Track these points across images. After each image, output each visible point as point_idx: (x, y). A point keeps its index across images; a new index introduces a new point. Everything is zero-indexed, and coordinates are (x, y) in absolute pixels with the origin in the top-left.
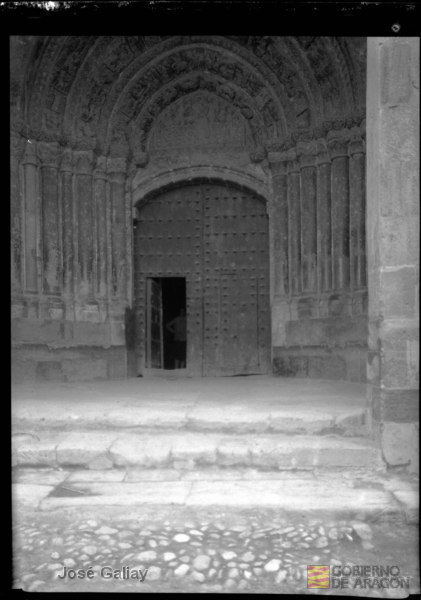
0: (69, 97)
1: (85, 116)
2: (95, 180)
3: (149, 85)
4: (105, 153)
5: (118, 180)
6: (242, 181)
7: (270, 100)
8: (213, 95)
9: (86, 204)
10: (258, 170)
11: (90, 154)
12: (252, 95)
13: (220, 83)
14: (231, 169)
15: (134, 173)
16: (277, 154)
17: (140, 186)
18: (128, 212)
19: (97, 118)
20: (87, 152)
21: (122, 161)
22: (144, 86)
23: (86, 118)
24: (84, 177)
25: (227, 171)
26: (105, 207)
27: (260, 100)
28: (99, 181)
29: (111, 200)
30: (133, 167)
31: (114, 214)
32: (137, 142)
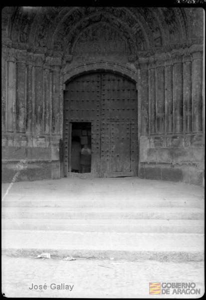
0: (32, 25)
1: (40, 35)
2: (45, 69)
3: (74, 19)
4: (50, 55)
5: (56, 69)
6: (124, 71)
7: (140, 30)
8: (108, 25)
9: (40, 82)
10: (132, 66)
11: (43, 55)
12: (130, 26)
13: (113, 19)
14: (117, 65)
15: (65, 65)
16: (143, 59)
17: (68, 73)
18: (61, 86)
19: (46, 36)
20: (41, 55)
21: (59, 59)
22: (72, 19)
23: (41, 37)
24: (39, 68)
25: (115, 66)
26: (49, 84)
27: (134, 29)
28: (46, 70)
29: (52, 80)
30: (64, 62)
31: (54, 88)
32: (67, 50)
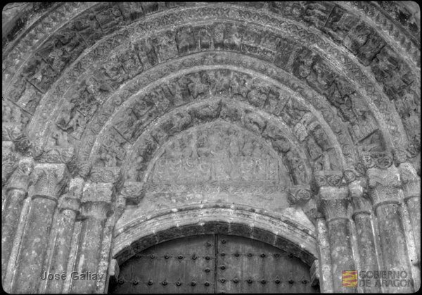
0: (46, 96)
1: (63, 122)
2: (61, 210)
3: (157, 104)
4: (84, 173)
5: (96, 213)
6: (278, 229)
8: (236, 126)
9: (37, 240)
10: (300, 217)
12: (289, 124)
13: (247, 111)
14: (261, 213)
15: (122, 210)
17: (127, 230)
18: (104, 263)
19: (80, 129)
21: (106, 187)
22: (151, 104)
23: (64, 126)
24: (43, 201)
25: (255, 216)
26: (68, 251)
27: (301, 129)
28: (66, 212)
29: (80, 243)
30: (121, 201)
31: (81, 262)
32: (132, 172)
